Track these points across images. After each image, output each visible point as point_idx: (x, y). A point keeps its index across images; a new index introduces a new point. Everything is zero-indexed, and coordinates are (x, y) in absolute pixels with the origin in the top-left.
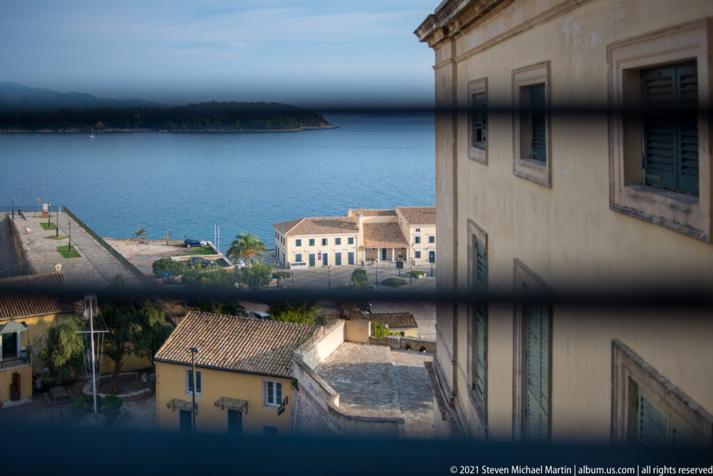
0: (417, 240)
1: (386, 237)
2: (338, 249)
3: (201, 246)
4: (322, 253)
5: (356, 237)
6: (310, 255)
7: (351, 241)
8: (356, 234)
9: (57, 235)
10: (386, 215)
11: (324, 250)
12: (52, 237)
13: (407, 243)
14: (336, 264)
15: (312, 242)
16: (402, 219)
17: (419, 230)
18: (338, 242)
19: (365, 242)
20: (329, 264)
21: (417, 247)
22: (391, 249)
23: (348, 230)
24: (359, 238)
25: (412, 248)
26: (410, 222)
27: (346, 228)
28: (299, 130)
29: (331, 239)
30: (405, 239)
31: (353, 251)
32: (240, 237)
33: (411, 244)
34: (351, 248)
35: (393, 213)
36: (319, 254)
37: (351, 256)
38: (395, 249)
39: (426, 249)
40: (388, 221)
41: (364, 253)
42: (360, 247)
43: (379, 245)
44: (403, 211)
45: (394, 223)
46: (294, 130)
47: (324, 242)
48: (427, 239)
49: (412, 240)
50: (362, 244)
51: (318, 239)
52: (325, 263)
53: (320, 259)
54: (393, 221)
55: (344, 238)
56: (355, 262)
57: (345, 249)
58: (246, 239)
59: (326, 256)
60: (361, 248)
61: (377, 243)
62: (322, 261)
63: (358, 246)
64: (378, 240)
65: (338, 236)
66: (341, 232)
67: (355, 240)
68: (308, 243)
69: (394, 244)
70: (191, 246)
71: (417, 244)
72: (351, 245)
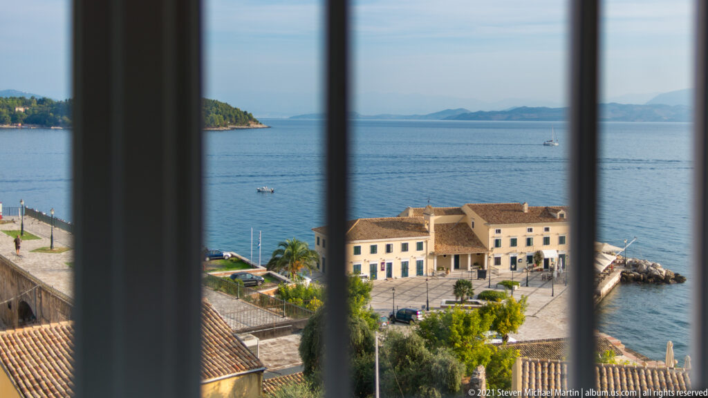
0: (497, 243)
1: (457, 241)
2: (405, 257)
3: (224, 259)
4: (386, 262)
5: (426, 242)
6: (371, 265)
7: (420, 247)
8: (425, 237)
9: (52, 247)
10: (453, 214)
11: (388, 258)
12: (43, 250)
13: (486, 248)
14: (402, 276)
15: (374, 250)
16: (473, 217)
17: (499, 231)
18: (405, 248)
19: (436, 247)
20: (393, 276)
21: (497, 252)
22: (467, 255)
23: (416, 233)
24: (430, 242)
25: (491, 254)
26: (489, 222)
27: (412, 230)
28: (226, 129)
29: (397, 244)
30: (481, 243)
31: (423, 259)
32: (286, 245)
33: (490, 249)
34: (420, 255)
35: (459, 211)
36: (383, 263)
37: (420, 266)
38: (472, 255)
39: (507, 254)
40: (456, 222)
41: (436, 260)
42: (430, 254)
43: (452, 250)
44: (475, 208)
45: (462, 224)
46: (221, 129)
47: (388, 249)
48: (509, 243)
49: (491, 244)
50: (433, 250)
51: (381, 245)
52: (389, 275)
53: (383, 270)
54: (462, 221)
55: (412, 244)
56: (424, 273)
57: (413, 256)
58: (293, 246)
59: (390, 265)
60: (432, 255)
61: (449, 248)
62: (385, 273)
63: (429, 252)
64: (450, 245)
65: (404, 240)
66: (410, 236)
67: (424, 245)
68: (369, 250)
69: (470, 249)
70: (211, 260)
71: (498, 248)
72: (420, 252)
